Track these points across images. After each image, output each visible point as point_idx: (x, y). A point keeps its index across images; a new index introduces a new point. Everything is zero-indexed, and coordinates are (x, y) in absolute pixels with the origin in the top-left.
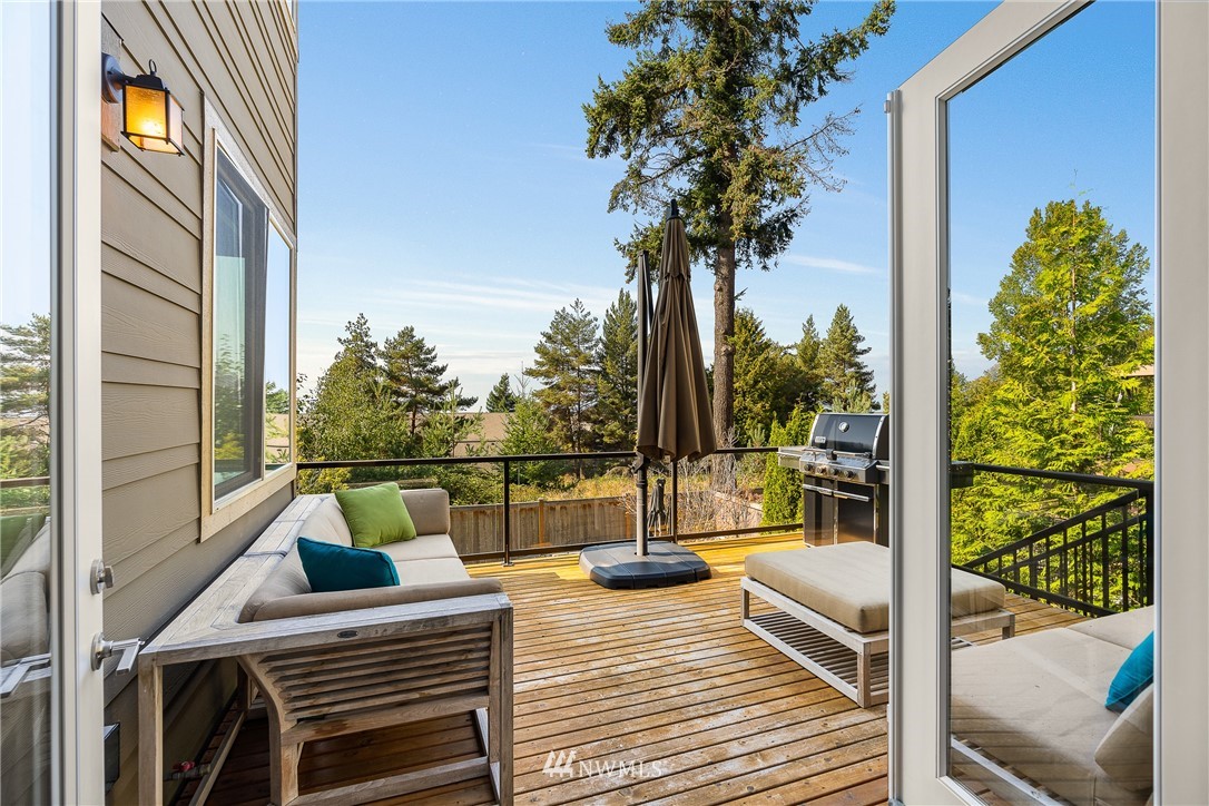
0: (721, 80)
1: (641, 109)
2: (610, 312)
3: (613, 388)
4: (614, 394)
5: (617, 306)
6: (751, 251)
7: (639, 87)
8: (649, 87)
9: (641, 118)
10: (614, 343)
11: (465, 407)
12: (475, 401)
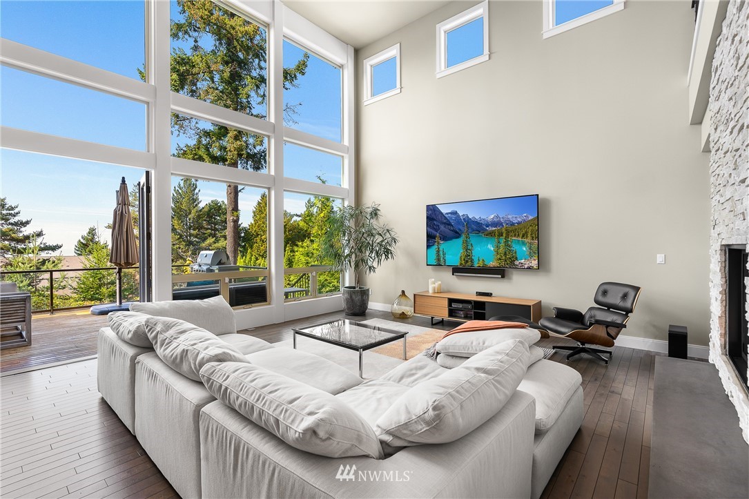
0: (227, 75)
1: (176, 81)
2: (177, 188)
3: (179, 239)
4: (180, 242)
5: (182, 185)
6: (249, 167)
7: (175, 68)
8: (182, 69)
9: (176, 86)
10: (181, 209)
11: (50, 252)
12: (60, 247)
